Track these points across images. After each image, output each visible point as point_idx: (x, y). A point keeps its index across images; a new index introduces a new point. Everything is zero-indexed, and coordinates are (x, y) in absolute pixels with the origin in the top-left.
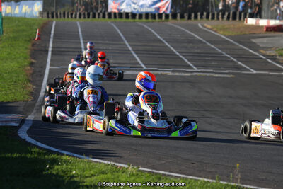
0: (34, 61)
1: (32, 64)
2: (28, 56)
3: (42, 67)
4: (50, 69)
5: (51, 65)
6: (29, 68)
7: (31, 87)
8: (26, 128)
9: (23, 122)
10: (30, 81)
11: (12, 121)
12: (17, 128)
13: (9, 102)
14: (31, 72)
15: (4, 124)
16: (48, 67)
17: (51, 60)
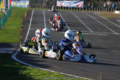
0: (23, 26)
1: (22, 27)
2: (21, 24)
3: (26, 29)
4: (30, 30)
5: (31, 28)
6: (21, 29)
7: (21, 37)
8: (15, 54)
9: (15, 51)
10: (21, 34)
11: (10, 51)
12: (11, 54)
13: (11, 43)
14: (22, 30)
15: (6, 52)
16: (29, 29)
17: (31, 26)
